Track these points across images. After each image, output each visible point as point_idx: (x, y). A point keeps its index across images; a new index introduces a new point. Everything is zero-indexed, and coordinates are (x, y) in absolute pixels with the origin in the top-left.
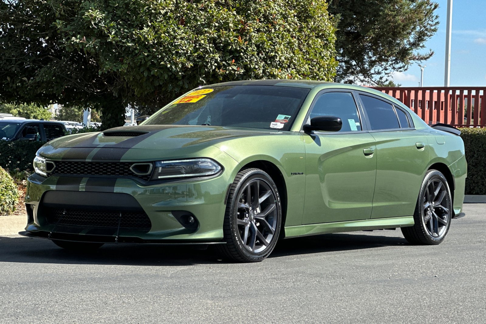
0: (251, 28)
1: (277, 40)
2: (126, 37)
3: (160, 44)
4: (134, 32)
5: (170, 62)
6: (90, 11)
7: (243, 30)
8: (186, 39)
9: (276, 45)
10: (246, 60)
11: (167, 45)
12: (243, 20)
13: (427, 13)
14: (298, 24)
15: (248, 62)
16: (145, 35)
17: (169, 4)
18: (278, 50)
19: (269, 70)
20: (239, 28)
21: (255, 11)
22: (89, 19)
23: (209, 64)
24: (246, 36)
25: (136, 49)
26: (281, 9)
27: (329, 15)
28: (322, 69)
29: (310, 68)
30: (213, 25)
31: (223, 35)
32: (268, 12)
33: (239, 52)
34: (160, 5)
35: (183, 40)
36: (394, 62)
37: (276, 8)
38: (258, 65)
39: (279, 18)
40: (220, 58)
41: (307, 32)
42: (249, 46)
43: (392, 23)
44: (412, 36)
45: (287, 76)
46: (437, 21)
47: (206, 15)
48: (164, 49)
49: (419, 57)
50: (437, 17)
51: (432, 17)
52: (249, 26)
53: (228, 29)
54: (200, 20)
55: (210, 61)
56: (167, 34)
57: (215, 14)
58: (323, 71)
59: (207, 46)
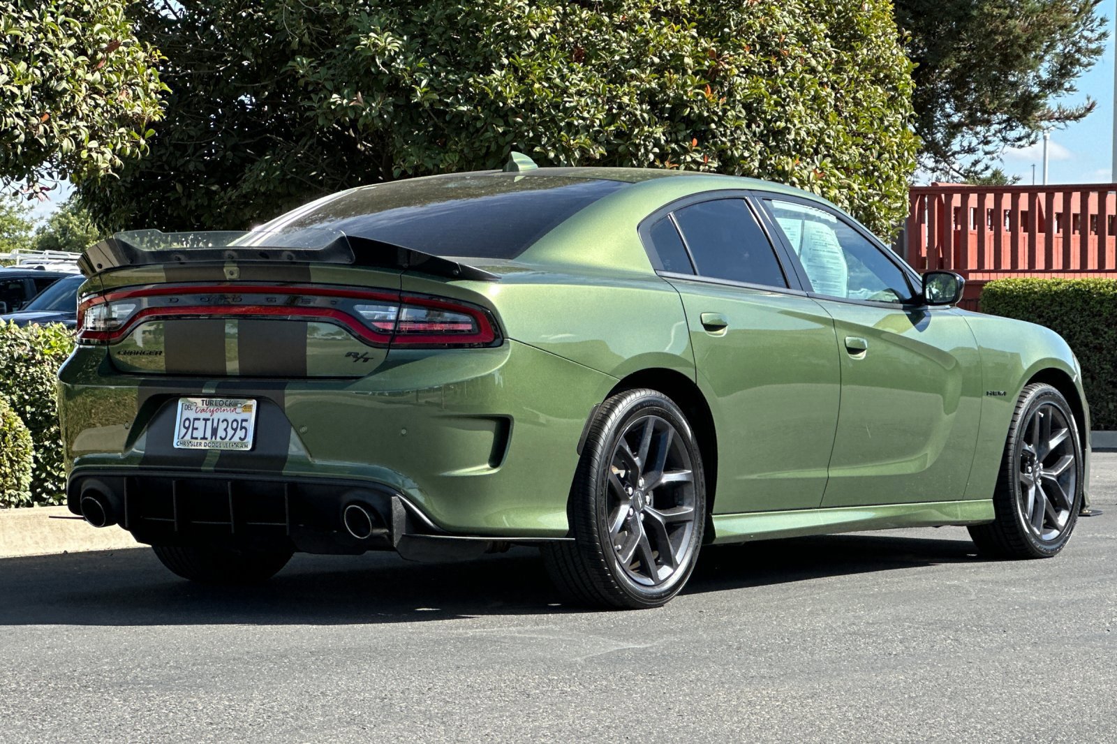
0: (733, 66)
1: (790, 93)
2: (453, 92)
3: (531, 106)
4: (471, 80)
5: (553, 146)
6: (372, 34)
7: (715, 71)
8: (588, 94)
9: (788, 105)
10: (724, 139)
11: (548, 107)
12: (714, 49)
13: (1081, 10)
14: (834, 55)
15: (729, 144)
16: (497, 87)
17: (549, 16)
18: (793, 116)
19: (773, 162)
20: (705, 68)
21: (739, 27)
22: (370, 54)
23: (643, 151)
24: (722, 85)
25: (477, 118)
26: (797, 22)
27: (900, 32)
28: (887, 155)
29: (860, 154)
30: (649, 60)
31: (671, 84)
32: (769, 29)
33: (707, 121)
34: (528, 17)
35: (582, 96)
36: (1004, 125)
37: (785, 19)
38: (748, 150)
39: (794, 41)
40: (664, 135)
41: (853, 71)
42: (729, 108)
43: (1001, 34)
44: (1046, 65)
45: (812, 174)
46: (1102, 30)
47: (632, 39)
48: (540, 117)
49: (1060, 113)
50: (1103, 21)
51: (1092, 21)
52: (728, 63)
53: (681, 69)
54: (619, 51)
55: (642, 142)
56: (546, 82)
57: (651, 36)
58: (889, 160)
59: (636, 109)
